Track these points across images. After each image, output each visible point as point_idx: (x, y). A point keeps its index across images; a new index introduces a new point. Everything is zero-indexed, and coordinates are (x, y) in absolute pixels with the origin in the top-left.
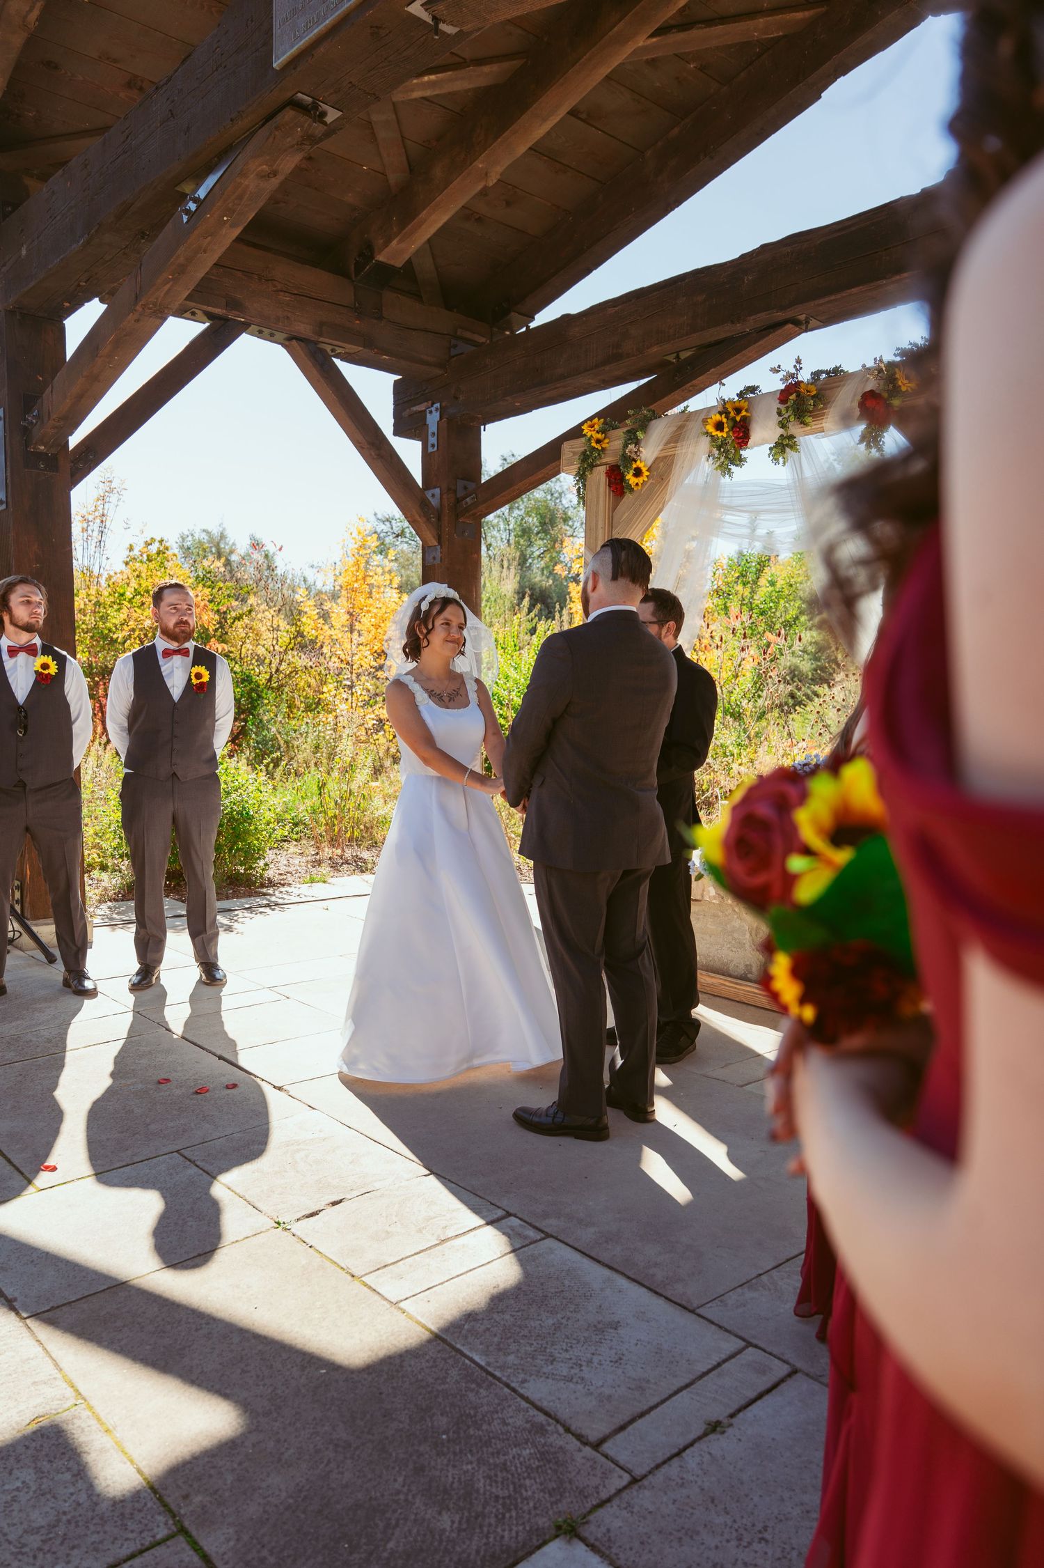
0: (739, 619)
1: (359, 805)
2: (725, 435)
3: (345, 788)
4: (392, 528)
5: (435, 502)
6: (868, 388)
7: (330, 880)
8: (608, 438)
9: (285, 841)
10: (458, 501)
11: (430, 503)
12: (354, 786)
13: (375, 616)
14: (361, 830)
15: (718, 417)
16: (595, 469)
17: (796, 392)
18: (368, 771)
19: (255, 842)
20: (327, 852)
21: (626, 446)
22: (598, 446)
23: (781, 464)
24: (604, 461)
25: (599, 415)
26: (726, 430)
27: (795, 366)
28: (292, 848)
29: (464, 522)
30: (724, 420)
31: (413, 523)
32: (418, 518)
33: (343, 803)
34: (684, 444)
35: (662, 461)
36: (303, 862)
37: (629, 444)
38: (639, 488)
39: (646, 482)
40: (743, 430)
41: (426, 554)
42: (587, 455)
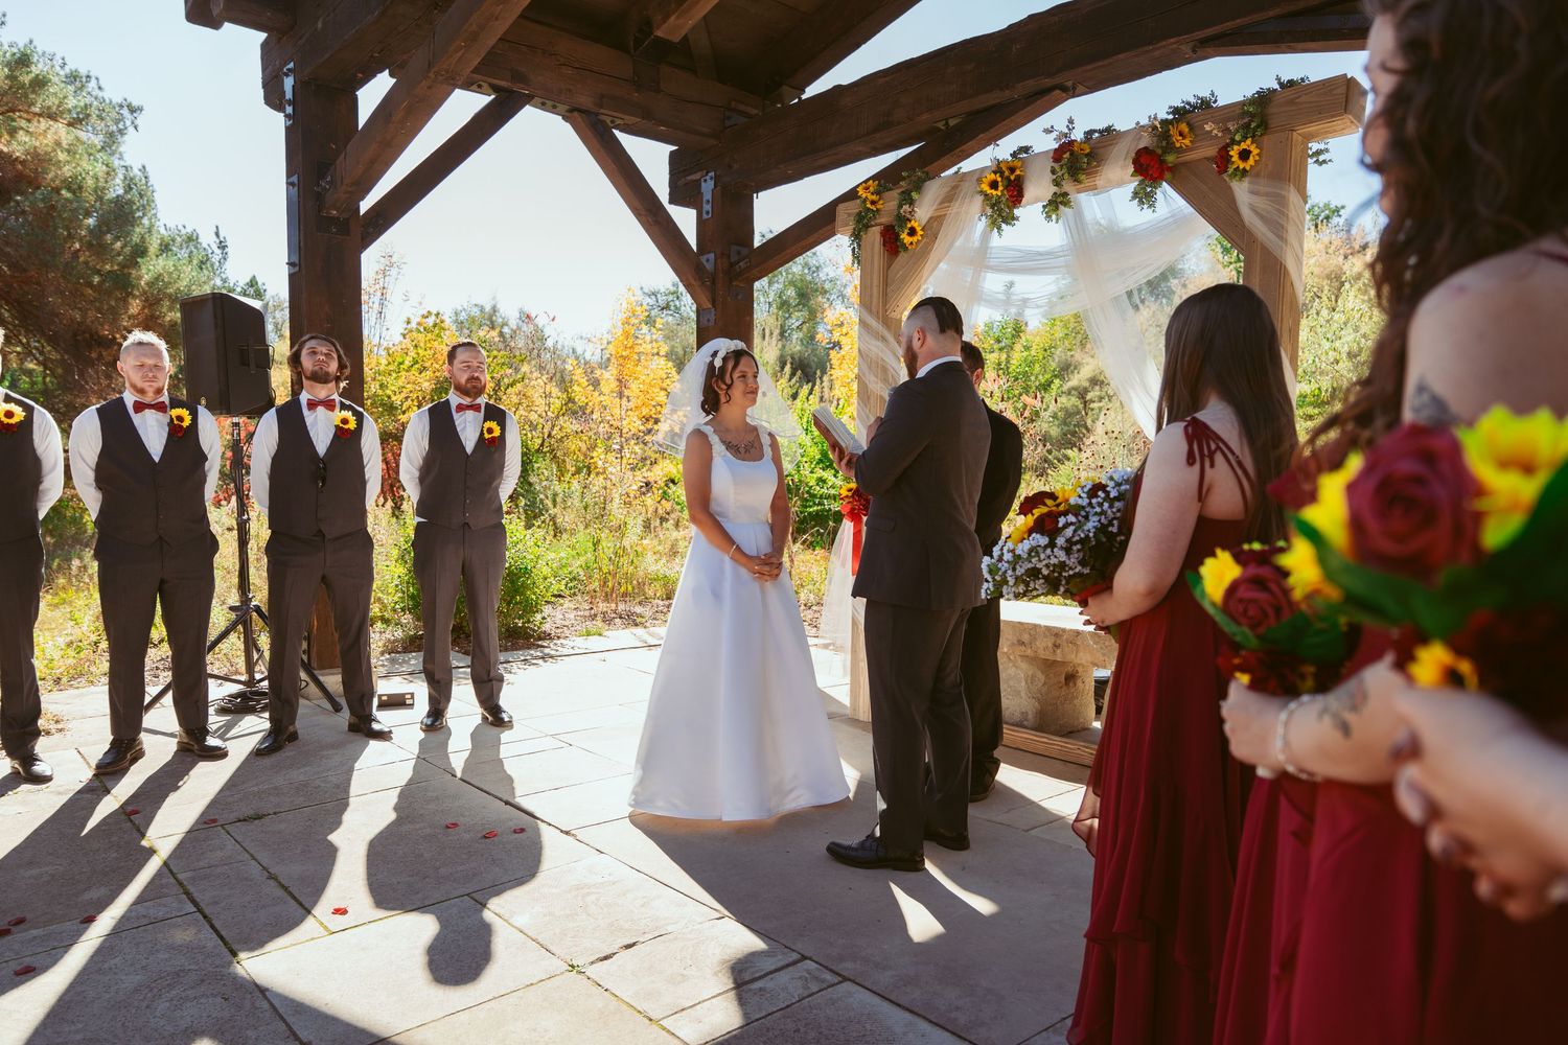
0: (997, 382)
1: (632, 561)
2: (999, 194)
3: (618, 545)
4: (657, 301)
5: (709, 267)
6: (1141, 146)
7: (606, 633)
8: (883, 199)
9: (559, 597)
10: (732, 265)
11: (705, 267)
12: (626, 543)
13: (644, 383)
14: (633, 588)
15: (993, 176)
16: (869, 230)
17: (1069, 150)
18: (639, 529)
19: (534, 597)
20: (602, 606)
21: (900, 206)
22: (873, 208)
23: (1054, 221)
24: (879, 221)
25: (874, 178)
26: (1001, 188)
27: (1068, 126)
28: (567, 603)
29: (737, 286)
30: (999, 179)
31: (688, 286)
32: (693, 282)
33: (617, 559)
34: (957, 204)
35: (936, 220)
36: (578, 616)
37: (904, 204)
38: (913, 247)
39: (921, 241)
40: (1017, 189)
41: (701, 317)
42: (863, 216)
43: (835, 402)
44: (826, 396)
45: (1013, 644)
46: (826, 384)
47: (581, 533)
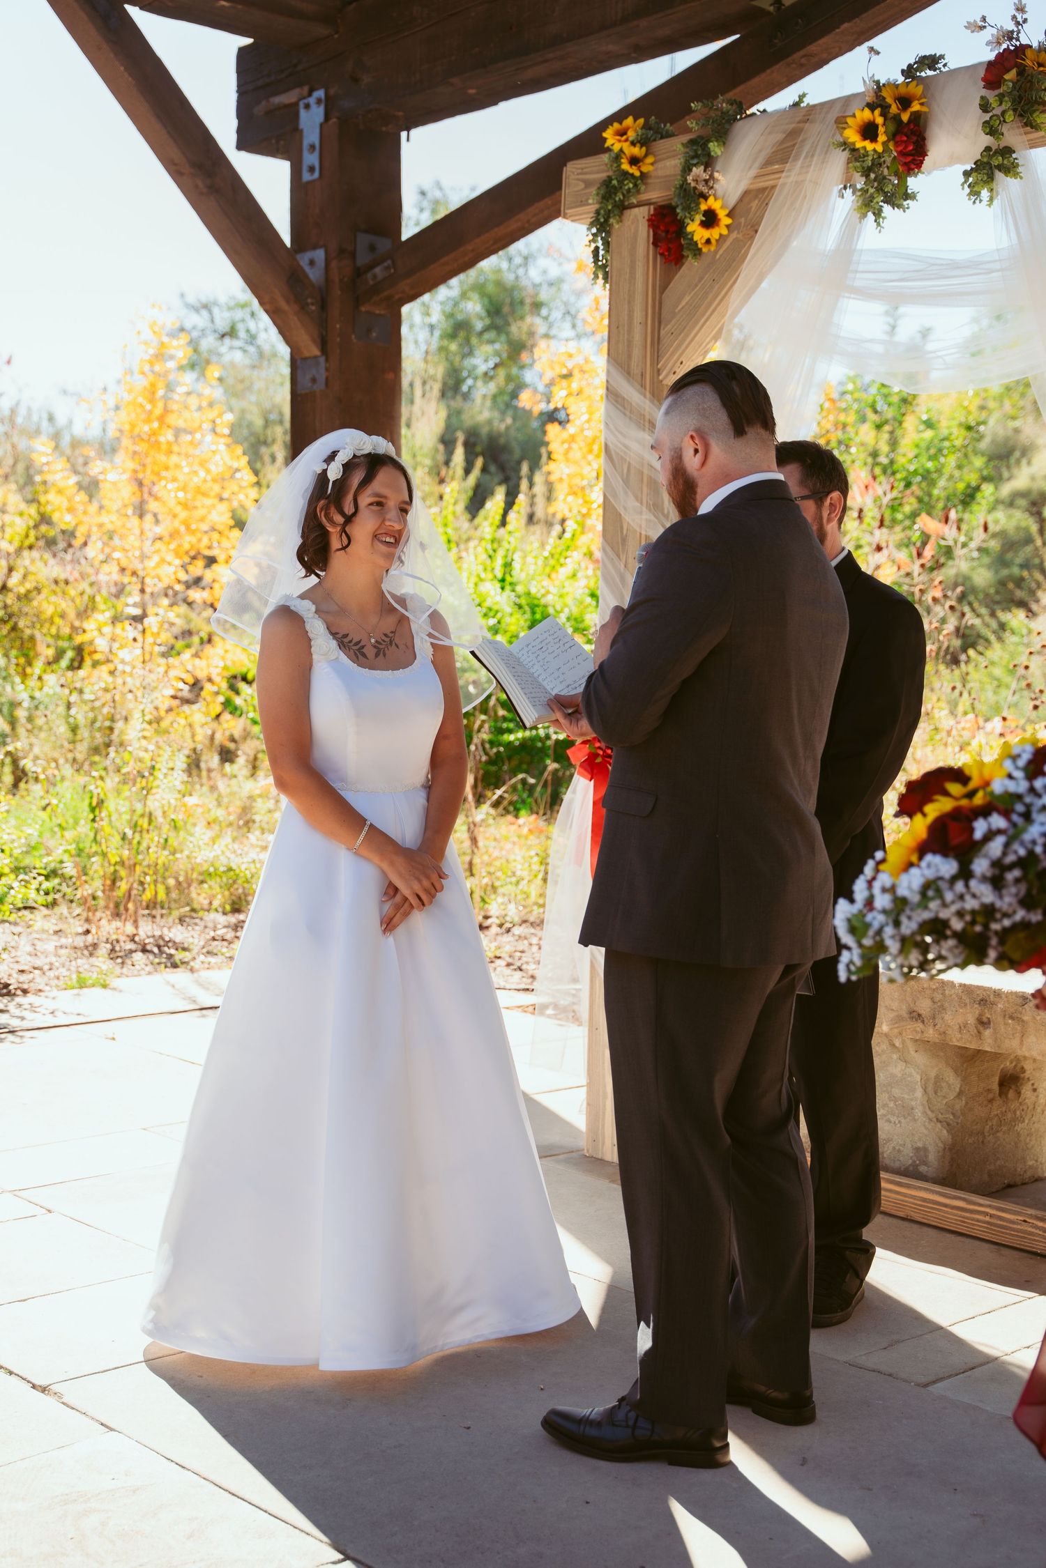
0: (870, 490)
1: (166, 840)
2: (880, 149)
3: (139, 807)
5: (316, 275)
7: (116, 983)
8: (652, 154)
9: (25, 908)
10: (359, 273)
11: (306, 276)
12: (153, 804)
14: (168, 889)
15: (867, 115)
16: (627, 213)
17: (1017, 65)
18: (179, 777)
20: (108, 928)
21: (687, 169)
22: (634, 171)
23: (985, 202)
24: (646, 197)
25: (633, 109)
26: (883, 138)
27: (1015, 18)
28: (40, 920)
29: (369, 312)
30: (880, 120)
31: (275, 314)
32: (285, 306)
33: (137, 836)
34: (799, 163)
35: (756, 197)
36: (61, 947)
37: (695, 165)
38: (713, 248)
39: (727, 236)
40: (915, 138)
41: (299, 373)
42: (614, 187)
45: (900, 1018)
47: (67, 783)
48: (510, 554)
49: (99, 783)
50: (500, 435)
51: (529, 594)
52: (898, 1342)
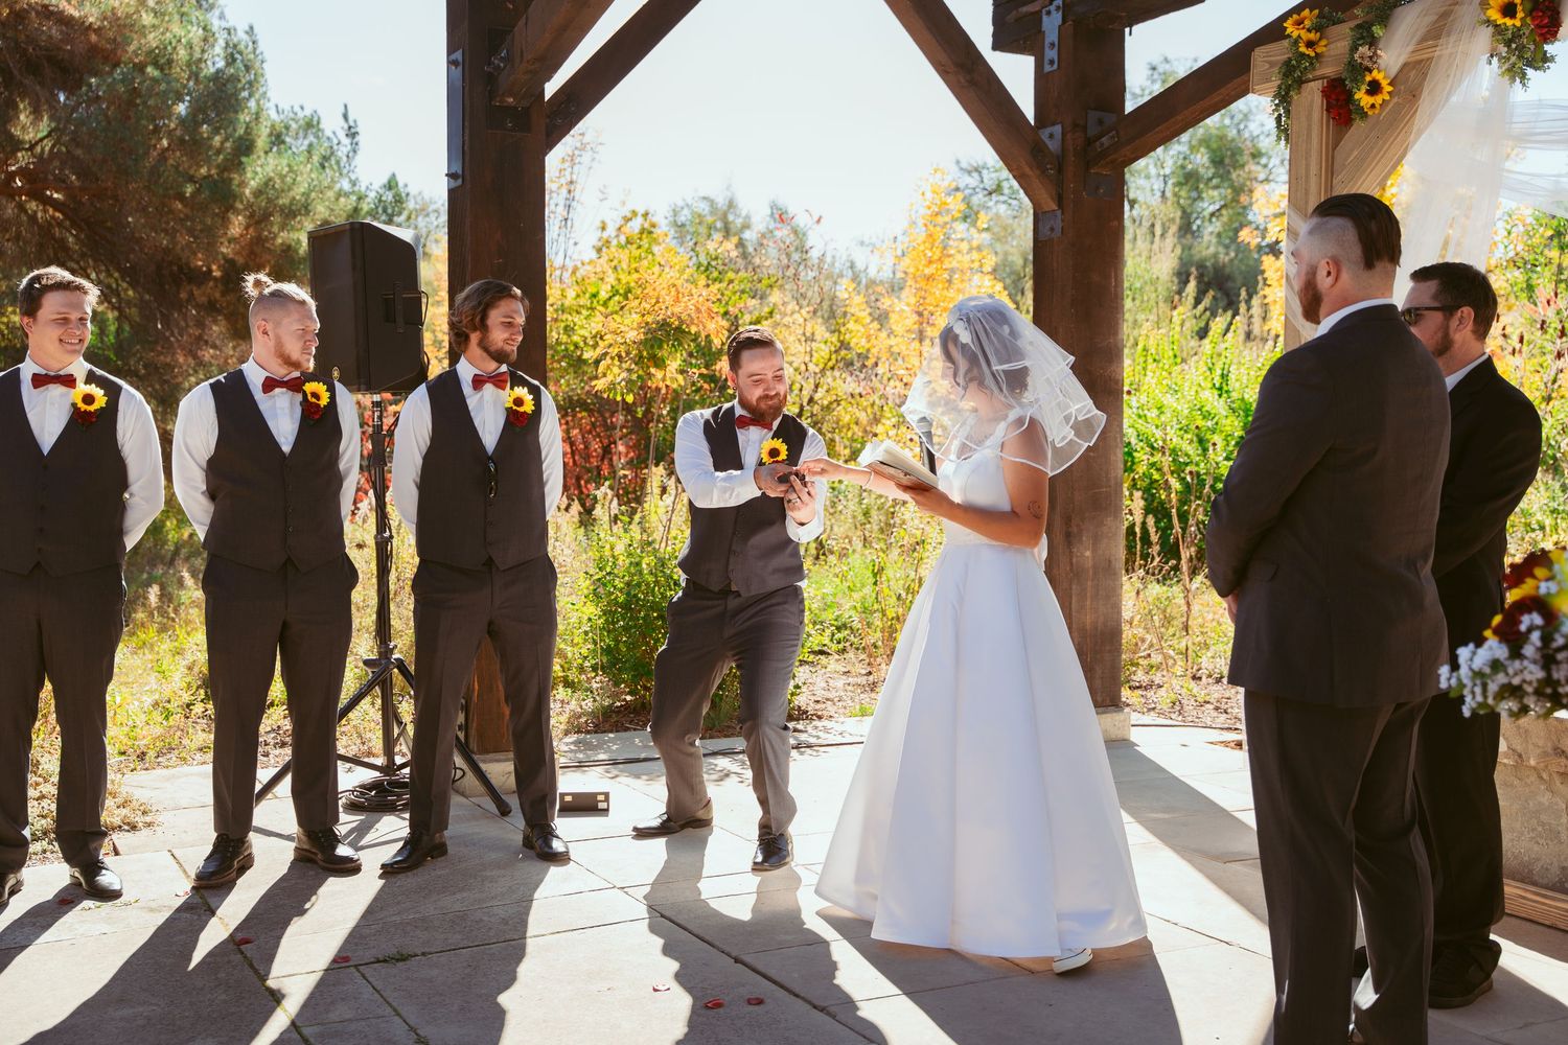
2: (1519, 24)
3: (912, 574)
4: (982, 182)
5: (1053, 145)
8: (1326, 37)
9: (822, 653)
10: (1089, 142)
11: (1046, 146)
16: (1304, 86)
21: (1354, 49)
22: (1310, 52)
24: (1318, 73)
26: (1521, 15)
28: (833, 664)
29: (1097, 173)
30: (1517, 1)
31: (1020, 179)
32: (1027, 170)
33: (910, 597)
34: (1451, 40)
35: (1414, 68)
36: (849, 684)
37: (1361, 45)
38: (1377, 112)
39: (1388, 101)
40: (1549, 13)
41: (1040, 225)
42: (1293, 66)
43: (1270, 343)
44: (1256, 330)
45: (1545, 754)
46: (1256, 310)
47: (857, 556)
48: (1226, 366)
49: (881, 554)
50: (1224, 266)
51: (1243, 399)
52: (1532, 1023)
